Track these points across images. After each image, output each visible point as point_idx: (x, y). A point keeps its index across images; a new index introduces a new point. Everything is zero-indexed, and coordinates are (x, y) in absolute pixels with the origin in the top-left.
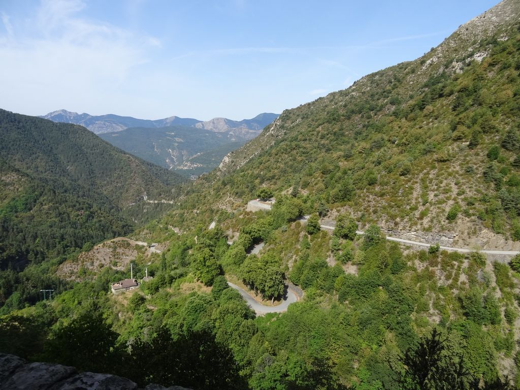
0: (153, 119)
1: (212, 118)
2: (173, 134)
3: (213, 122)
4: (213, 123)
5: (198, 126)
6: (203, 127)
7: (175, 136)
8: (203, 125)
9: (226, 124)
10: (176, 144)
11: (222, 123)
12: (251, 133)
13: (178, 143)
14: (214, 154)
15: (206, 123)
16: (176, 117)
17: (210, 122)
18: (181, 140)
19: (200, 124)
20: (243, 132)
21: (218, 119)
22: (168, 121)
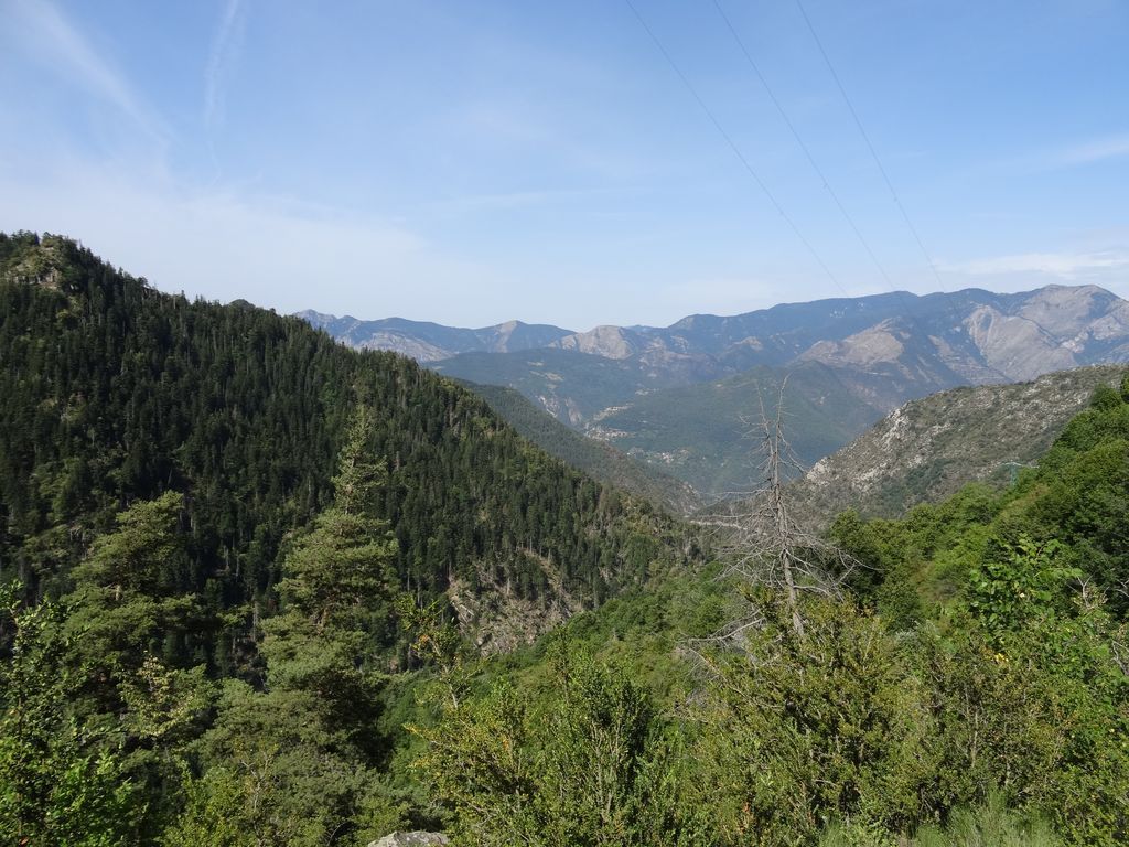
0: (473, 327)
1: (595, 327)
2: (539, 364)
3: (596, 333)
4: (597, 336)
5: (568, 342)
6: (578, 345)
7: (545, 369)
8: (576, 340)
9: (624, 338)
10: (553, 387)
11: (615, 337)
12: (682, 360)
13: (554, 383)
14: (644, 413)
15: (583, 336)
16: (518, 322)
17: (590, 334)
18: (556, 378)
19: (571, 338)
20: (666, 358)
21: (606, 328)
22: (503, 330)
